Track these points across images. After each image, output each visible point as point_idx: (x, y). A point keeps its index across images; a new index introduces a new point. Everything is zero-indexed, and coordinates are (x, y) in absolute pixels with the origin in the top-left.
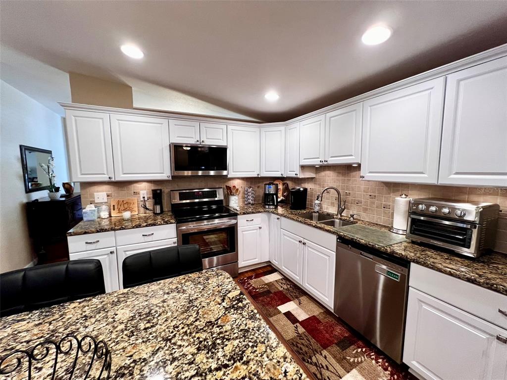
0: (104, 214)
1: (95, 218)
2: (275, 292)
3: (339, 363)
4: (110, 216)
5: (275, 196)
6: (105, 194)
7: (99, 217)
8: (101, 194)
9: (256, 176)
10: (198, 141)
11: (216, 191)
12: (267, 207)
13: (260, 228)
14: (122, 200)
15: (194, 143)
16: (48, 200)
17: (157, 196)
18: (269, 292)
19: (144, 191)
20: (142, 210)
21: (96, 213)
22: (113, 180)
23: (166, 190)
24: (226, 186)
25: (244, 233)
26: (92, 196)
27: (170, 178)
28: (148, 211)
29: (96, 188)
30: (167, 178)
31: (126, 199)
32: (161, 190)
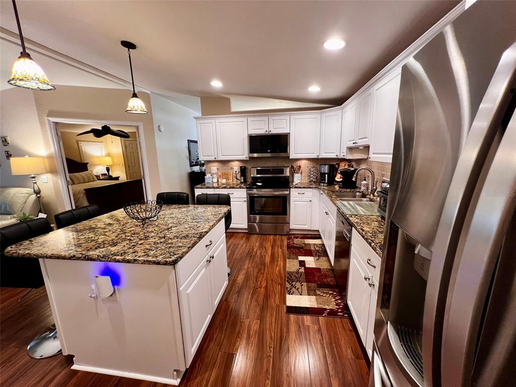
0: (215, 180)
1: (210, 182)
2: (306, 249)
3: (308, 290)
4: (218, 182)
5: (326, 175)
6: (216, 168)
7: (213, 182)
8: (214, 168)
9: (316, 157)
10: (267, 131)
11: (283, 169)
12: (322, 184)
13: (310, 201)
14: (224, 172)
15: (264, 132)
16: (199, 171)
17: (243, 171)
18: (302, 248)
19: (236, 167)
20: (235, 179)
21: (211, 179)
22: (217, 159)
23: (249, 166)
24: (292, 166)
25: (296, 203)
26: (210, 169)
27: (248, 159)
28: (238, 181)
29: (212, 164)
30: (245, 159)
31: (226, 171)
32: (245, 167)
